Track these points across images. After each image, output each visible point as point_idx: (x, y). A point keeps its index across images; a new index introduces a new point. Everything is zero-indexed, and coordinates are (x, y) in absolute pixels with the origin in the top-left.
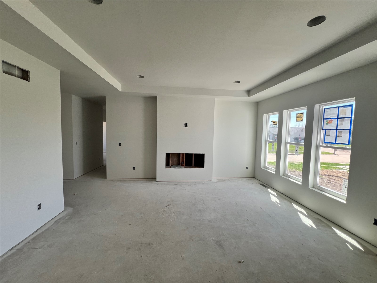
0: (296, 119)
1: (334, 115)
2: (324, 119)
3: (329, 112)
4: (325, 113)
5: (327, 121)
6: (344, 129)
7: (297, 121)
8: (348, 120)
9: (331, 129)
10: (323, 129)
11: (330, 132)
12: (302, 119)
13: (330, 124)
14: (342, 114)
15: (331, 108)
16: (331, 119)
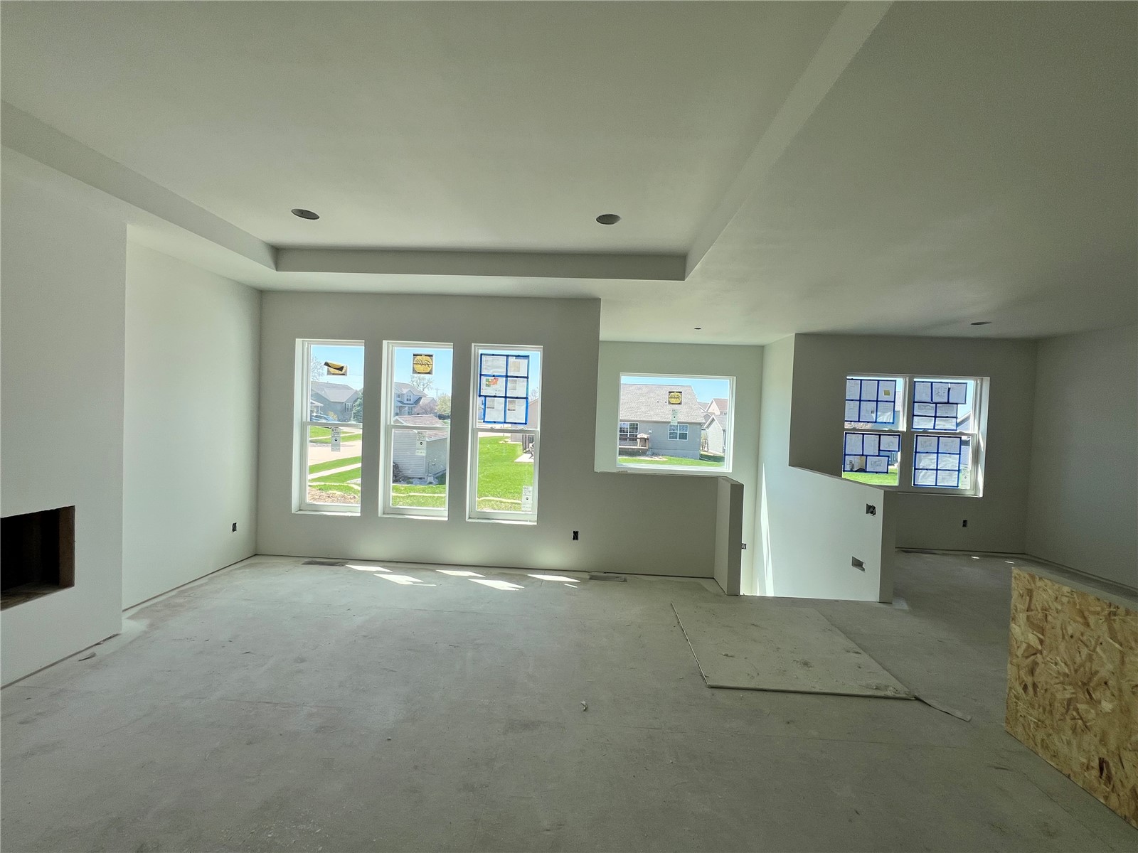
0: (413, 368)
1: (500, 370)
2: (481, 375)
3: (489, 363)
4: (483, 363)
5: (487, 380)
6: (517, 398)
7: (414, 372)
8: (523, 382)
9: (495, 397)
10: (480, 396)
11: (494, 401)
12: (429, 369)
13: (493, 387)
14: (513, 369)
15: (493, 355)
16: (494, 376)
